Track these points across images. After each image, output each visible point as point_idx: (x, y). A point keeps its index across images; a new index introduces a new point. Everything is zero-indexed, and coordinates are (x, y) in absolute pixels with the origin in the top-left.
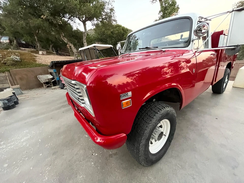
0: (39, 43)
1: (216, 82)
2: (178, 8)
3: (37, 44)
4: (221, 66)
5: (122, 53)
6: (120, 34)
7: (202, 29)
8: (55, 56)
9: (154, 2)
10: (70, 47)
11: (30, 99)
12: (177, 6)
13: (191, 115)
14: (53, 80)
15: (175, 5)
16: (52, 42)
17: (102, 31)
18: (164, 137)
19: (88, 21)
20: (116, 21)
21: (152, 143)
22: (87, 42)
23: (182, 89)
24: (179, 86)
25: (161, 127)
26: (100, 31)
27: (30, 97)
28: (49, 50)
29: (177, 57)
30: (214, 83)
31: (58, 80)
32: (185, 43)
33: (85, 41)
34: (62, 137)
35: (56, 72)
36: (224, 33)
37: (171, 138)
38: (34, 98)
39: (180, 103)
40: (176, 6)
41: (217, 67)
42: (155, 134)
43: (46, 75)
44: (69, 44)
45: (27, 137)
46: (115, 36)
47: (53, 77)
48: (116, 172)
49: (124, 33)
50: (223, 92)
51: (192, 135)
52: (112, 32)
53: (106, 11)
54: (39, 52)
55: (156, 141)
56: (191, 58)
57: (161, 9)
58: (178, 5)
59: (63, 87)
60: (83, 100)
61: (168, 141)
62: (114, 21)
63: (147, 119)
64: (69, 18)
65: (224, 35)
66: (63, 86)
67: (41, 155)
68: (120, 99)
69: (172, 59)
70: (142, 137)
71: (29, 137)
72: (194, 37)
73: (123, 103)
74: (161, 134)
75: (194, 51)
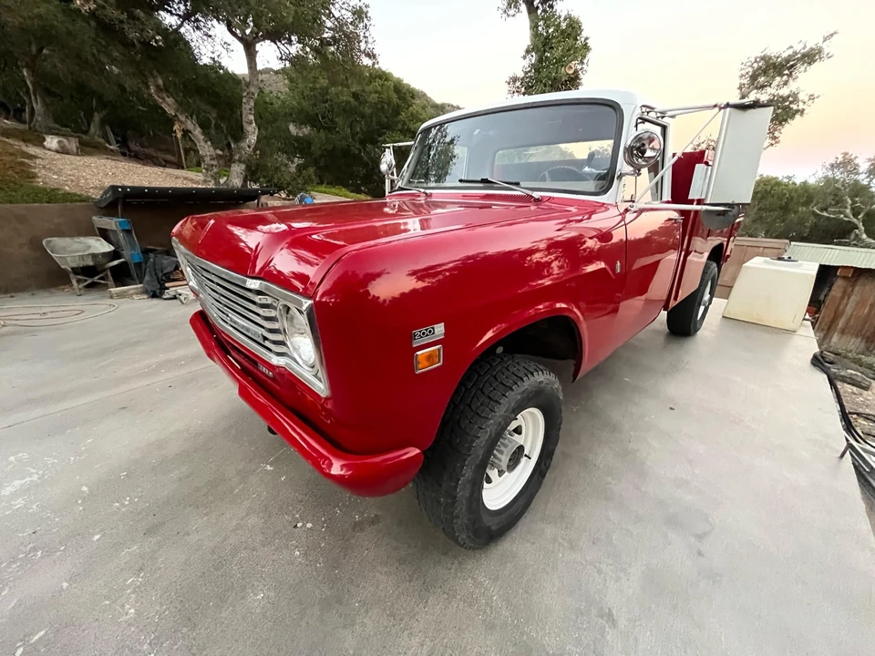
0: (44, 101)
1: (677, 303)
2: (586, 47)
3: (31, 102)
4: (695, 252)
5: (399, 184)
6: (386, 106)
7: (647, 146)
8: (121, 164)
9: (512, 12)
10: (186, 133)
11: (13, 334)
12: (583, 39)
13: (603, 398)
14: (116, 263)
15: (578, 38)
16: (103, 104)
17: (318, 86)
18: (527, 461)
19: (262, 43)
20: (374, 56)
21: (489, 481)
22: (259, 121)
23: (581, 318)
24: (575, 310)
25: (518, 431)
26: (311, 85)
27: (11, 325)
28: (86, 132)
29: (573, 225)
30: (672, 304)
31: (137, 261)
32: (599, 179)
33: (252, 117)
34: (175, 474)
35: (128, 232)
36: (705, 160)
37: (545, 464)
38: (30, 330)
39: (575, 362)
40: (581, 39)
41: (683, 253)
42: (501, 453)
43: (82, 239)
44: (182, 122)
45: (28, 479)
46: (368, 111)
47: (113, 248)
48: (378, 574)
49: (400, 102)
50: (696, 330)
51: (604, 457)
52: (355, 96)
53: (337, 14)
54: (44, 140)
55: (501, 473)
56: (613, 228)
57: (532, 40)
58: (587, 39)
59: (158, 291)
60: (282, 343)
61: (537, 473)
62: (368, 55)
63: (482, 404)
64: (186, 17)
65: (707, 163)
66: (159, 286)
67: (97, 537)
68: (411, 345)
69: (559, 230)
70: (465, 460)
71: (35, 478)
72: (623, 166)
73: (419, 358)
74: (519, 452)
75: (623, 207)
